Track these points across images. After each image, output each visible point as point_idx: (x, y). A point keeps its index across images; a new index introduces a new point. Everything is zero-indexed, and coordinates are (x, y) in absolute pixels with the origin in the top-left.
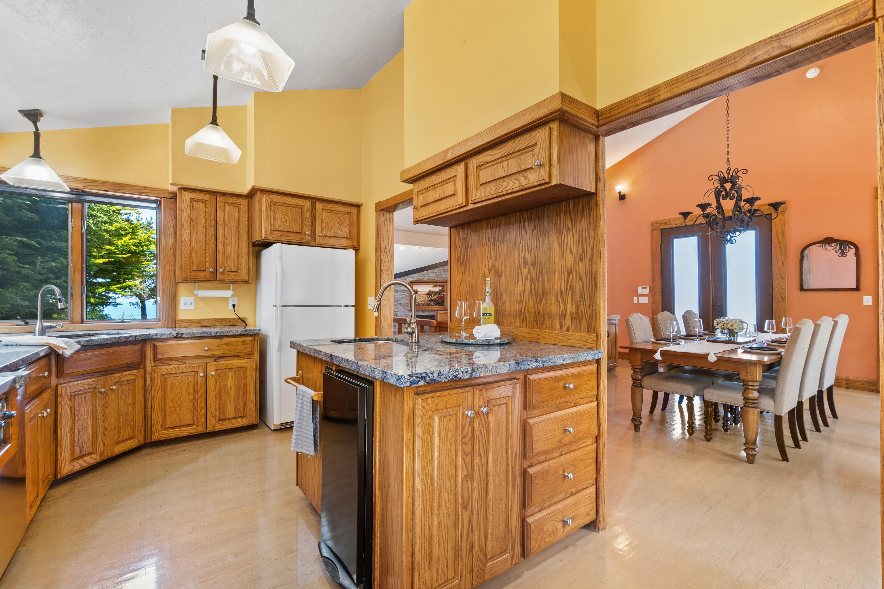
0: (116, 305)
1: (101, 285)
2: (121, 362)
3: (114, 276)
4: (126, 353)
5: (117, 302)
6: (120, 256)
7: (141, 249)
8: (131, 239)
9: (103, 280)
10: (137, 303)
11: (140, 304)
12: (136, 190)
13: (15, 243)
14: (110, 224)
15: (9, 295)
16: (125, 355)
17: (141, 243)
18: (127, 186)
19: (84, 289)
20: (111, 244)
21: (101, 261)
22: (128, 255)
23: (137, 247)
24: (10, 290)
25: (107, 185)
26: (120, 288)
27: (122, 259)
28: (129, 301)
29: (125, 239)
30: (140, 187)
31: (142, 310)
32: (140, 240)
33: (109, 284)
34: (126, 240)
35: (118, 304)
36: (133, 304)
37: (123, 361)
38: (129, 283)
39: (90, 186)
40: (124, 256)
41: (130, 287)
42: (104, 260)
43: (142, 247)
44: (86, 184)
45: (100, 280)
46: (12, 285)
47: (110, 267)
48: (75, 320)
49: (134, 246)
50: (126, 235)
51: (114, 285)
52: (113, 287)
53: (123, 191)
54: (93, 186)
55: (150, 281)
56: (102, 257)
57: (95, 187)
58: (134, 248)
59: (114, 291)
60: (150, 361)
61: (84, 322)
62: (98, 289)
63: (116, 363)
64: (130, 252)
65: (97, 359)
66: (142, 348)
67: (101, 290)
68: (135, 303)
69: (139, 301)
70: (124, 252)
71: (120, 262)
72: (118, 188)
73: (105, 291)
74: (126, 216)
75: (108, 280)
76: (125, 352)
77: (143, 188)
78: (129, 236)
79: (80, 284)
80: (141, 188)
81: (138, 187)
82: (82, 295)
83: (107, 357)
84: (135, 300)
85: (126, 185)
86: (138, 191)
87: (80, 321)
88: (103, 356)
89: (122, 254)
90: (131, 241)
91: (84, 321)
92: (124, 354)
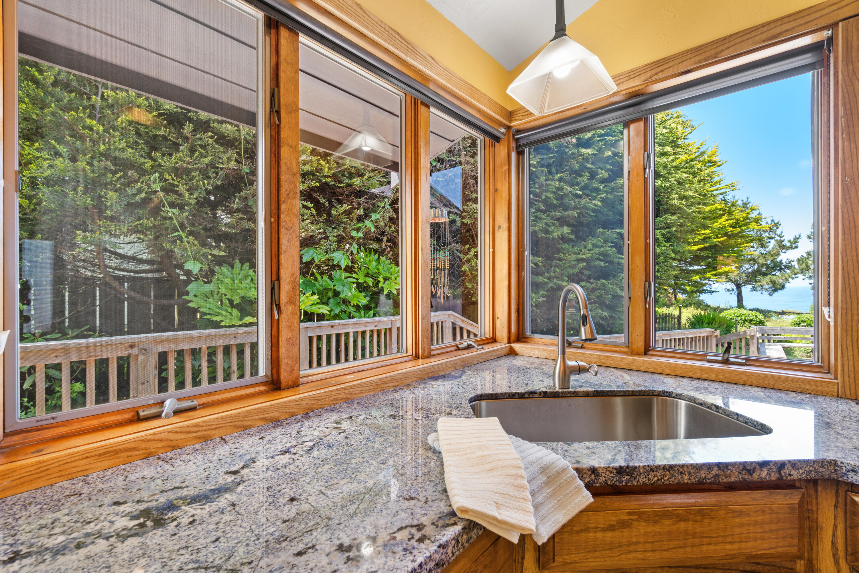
0: (712, 292)
1: (696, 272)
2: (728, 546)
3: (709, 263)
4: (745, 520)
5: (713, 289)
6: (715, 240)
7: (739, 229)
8: (727, 220)
9: (699, 267)
10: (733, 290)
11: (735, 290)
12: (758, 38)
13: (615, 236)
14: (705, 204)
15: (610, 286)
16: (741, 525)
17: (739, 223)
18: (734, 37)
19: (650, 286)
20: (706, 227)
21: (695, 248)
22: (724, 238)
23: (734, 227)
24: (612, 281)
25: (689, 57)
26: (715, 275)
27: (718, 243)
28: (724, 287)
29: (720, 221)
30: (769, 23)
31: (738, 296)
32: (738, 220)
33: (704, 272)
34: (722, 221)
35: (713, 292)
36: (728, 290)
37: (736, 546)
38: (724, 269)
39: (657, 74)
40: (719, 240)
41: (726, 273)
42: (699, 247)
43: (740, 227)
44: (649, 74)
45: (696, 267)
46: (614, 277)
47: (704, 253)
48: (635, 346)
49: (731, 226)
50: (721, 216)
51: (709, 272)
52: (708, 275)
53: (725, 55)
54: (662, 71)
55: (747, 266)
56: (696, 243)
57: (666, 71)
58: (731, 229)
59: (709, 279)
60: (835, 555)
61: (650, 353)
62: (693, 276)
63: (713, 547)
64: (726, 234)
65: (650, 528)
66: (801, 504)
67: (696, 278)
68: (730, 289)
69: (735, 287)
70: (719, 236)
71: (716, 245)
72: (713, 52)
73: (701, 279)
74: (721, 196)
75: (704, 267)
76: (741, 513)
77: (779, 23)
78: (725, 217)
79: (643, 277)
80: (772, 25)
81: (763, 25)
82: (646, 299)
83: (683, 525)
84: (731, 286)
85: (731, 36)
86: (764, 36)
87: (643, 350)
88: (668, 522)
89: (718, 238)
90: (727, 222)
91: (649, 350)
92: (737, 520)
